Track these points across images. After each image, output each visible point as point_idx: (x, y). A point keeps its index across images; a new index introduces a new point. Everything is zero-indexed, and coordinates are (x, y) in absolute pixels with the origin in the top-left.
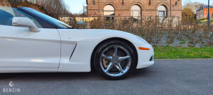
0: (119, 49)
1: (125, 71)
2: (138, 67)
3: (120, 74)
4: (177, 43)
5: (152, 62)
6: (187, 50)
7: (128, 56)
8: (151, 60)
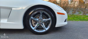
0: (43, 14)
1: (47, 29)
2: (56, 26)
3: (44, 31)
4: (77, 13)
5: (66, 23)
6: (83, 17)
7: (50, 19)
8: (65, 21)
